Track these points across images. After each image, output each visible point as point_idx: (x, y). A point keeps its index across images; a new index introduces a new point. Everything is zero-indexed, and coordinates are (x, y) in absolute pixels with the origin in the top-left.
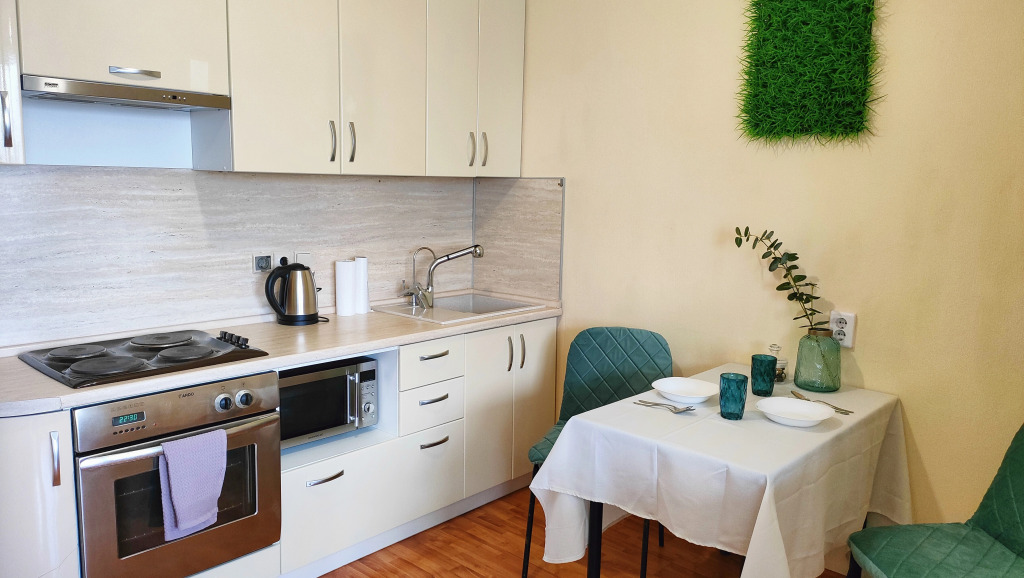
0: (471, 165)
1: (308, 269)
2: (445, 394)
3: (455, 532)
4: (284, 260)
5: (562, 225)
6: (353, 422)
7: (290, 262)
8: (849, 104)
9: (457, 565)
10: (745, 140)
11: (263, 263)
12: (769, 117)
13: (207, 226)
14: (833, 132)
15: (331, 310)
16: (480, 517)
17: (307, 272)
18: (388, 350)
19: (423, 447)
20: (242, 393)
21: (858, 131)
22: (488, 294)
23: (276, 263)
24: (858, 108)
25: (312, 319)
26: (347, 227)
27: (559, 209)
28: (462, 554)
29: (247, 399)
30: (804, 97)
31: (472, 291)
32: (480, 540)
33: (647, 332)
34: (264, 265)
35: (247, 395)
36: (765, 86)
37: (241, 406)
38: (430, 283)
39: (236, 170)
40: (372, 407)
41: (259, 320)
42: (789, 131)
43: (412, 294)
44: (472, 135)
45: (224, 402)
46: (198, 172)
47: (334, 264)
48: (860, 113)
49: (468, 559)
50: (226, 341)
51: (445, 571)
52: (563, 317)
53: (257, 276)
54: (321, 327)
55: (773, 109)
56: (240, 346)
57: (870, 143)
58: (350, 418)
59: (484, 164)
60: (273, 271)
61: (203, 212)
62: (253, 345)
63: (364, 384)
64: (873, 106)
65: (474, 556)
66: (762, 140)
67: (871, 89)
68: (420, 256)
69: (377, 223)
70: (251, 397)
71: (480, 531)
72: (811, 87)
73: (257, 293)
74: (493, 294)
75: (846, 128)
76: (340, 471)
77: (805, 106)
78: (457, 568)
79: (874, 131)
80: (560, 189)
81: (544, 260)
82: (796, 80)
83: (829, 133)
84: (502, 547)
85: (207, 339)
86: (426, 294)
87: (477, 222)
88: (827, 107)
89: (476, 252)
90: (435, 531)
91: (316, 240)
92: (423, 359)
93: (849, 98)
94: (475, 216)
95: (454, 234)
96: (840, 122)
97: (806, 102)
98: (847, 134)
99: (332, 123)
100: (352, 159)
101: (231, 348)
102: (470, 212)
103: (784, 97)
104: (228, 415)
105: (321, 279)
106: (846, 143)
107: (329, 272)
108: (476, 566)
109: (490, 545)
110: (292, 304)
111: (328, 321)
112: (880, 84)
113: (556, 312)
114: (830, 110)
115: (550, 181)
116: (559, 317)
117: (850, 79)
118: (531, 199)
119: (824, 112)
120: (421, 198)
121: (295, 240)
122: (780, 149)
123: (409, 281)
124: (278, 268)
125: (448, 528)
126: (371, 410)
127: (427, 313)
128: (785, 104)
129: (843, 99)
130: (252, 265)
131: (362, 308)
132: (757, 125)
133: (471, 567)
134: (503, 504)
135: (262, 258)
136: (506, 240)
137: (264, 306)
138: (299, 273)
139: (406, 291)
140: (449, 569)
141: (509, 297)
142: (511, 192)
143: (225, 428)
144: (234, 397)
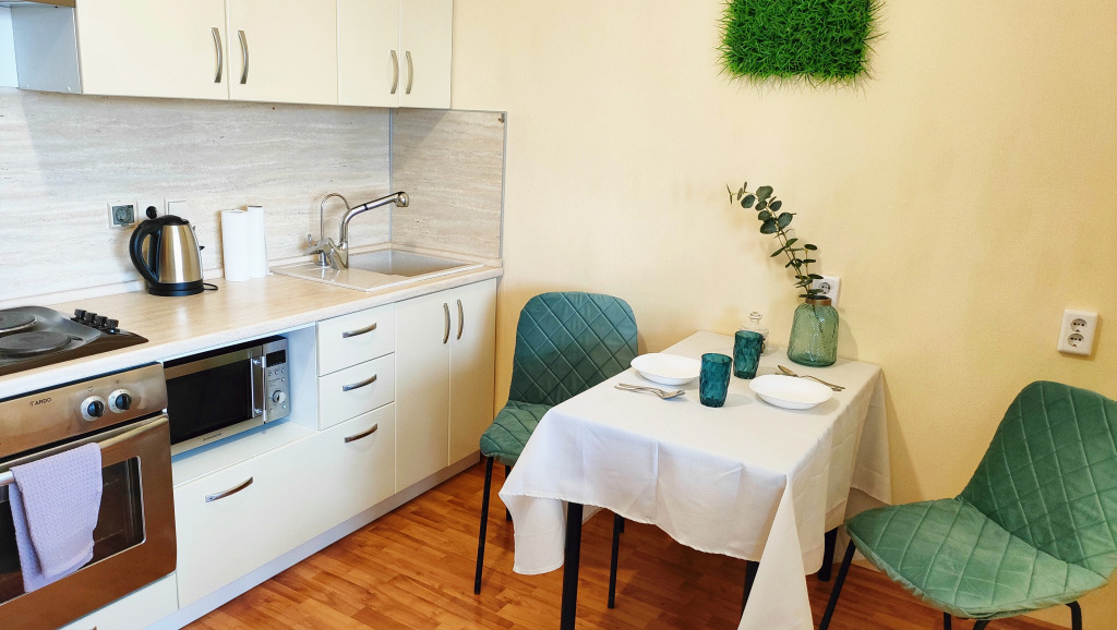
0: (393, 92)
1: (186, 223)
2: (372, 375)
3: (387, 534)
4: (151, 211)
5: (503, 169)
6: (261, 415)
7: (160, 213)
8: (847, 41)
9: (396, 575)
10: (727, 76)
11: (123, 215)
12: (755, 50)
13: (44, 165)
14: (827, 72)
15: (218, 274)
16: (414, 513)
17: (185, 226)
18: (303, 327)
19: (348, 440)
20: (117, 393)
21: (855, 72)
22: (411, 249)
23: (140, 214)
24: (856, 46)
25: (195, 287)
26: (233, 167)
27: (500, 149)
28: (399, 560)
29: (124, 402)
30: (796, 30)
31: (390, 246)
32: (417, 541)
33: (610, 297)
34: (124, 217)
35: (124, 396)
36: (752, 13)
37: (117, 411)
38: (343, 238)
39: (86, 92)
40: (283, 396)
41: (123, 289)
42: (777, 69)
43: (320, 252)
44: (393, 54)
45: (93, 407)
46: (27, 92)
47: (219, 215)
48: (858, 52)
49: (406, 565)
50: (86, 323)
51: (382, 583)
52: (505, 278)
53: (116, 231)
54: (207, 297)
55: (759, 41)
56: (107, 331)
57: (865, 86)
58: (256, 411)
59: (408, 92)
60: (140, 227)
61: (36, 147)
62: (123, 327)
63: (272, 368)
64: (872, 44)
65: (414, 562)
66: (745, 78)
67: (871, 23)
68: (329, 203)
69: (271, 163)
70: (130, 399)
71: (416, 530)
72: (807, 17)
73: (119, 254)
74: (417, 250)
75: (841, 69)
76: (248, 478)
77: (798, 40)
78: (395, 578)
79: (871, 73)
80: (500, 125)
81: (480, 210)
82: (789, 8)
83: (822, 74)
84: (444, 548)
85: (57, 319)
86: (340, 252)
87: (396, 163)
88: (822, 43)
89: (398, 200)
90: (361, 534)
91: (193, 184)
92: (347, 335)
93: (848, 33)
94: (392, 154)
95: (368, 176)
96: (835, 61)
97: (798, 35)
98: (843, 76)
99: (216, 31)
100: (244, 81)
101: (96, 334)
102: (387, 149)
103: (774, 28)
104: (98, 422)
105: (204, 235)
106: (839, 85)
107: (213, 225)
108: (419, 573)
109: (430, 547)
110: (168, 269)
111: (216, 289)
112: (880, 19)
113: (496, 272)
114: (824, 47)
115: (489, 116)
116: (499, 279)
117: (850, 11)
118: (464, 137)
119: (819, 48)
120: (328, 131)
121: (164, 184)
122: (765, 89)
123: (316, 235)
124: (145, 222)
125: (377, 529)
126: (281, 401)
127: (340, 276)
128: (774, 37)
129: (840, 35)
130: (108, 218)
131: (259, 271)
132: (741, 60)
133: (412, 575)
134: (438, 494)
135: (121, 208)
136: (433, 185)
137: (127, 270)
138: (175, 229)
139: (313, 249)
140: (386, 580)
141: (437, 253)
142: (438, 127)
143: (98, 441)
144: (106, 400)
